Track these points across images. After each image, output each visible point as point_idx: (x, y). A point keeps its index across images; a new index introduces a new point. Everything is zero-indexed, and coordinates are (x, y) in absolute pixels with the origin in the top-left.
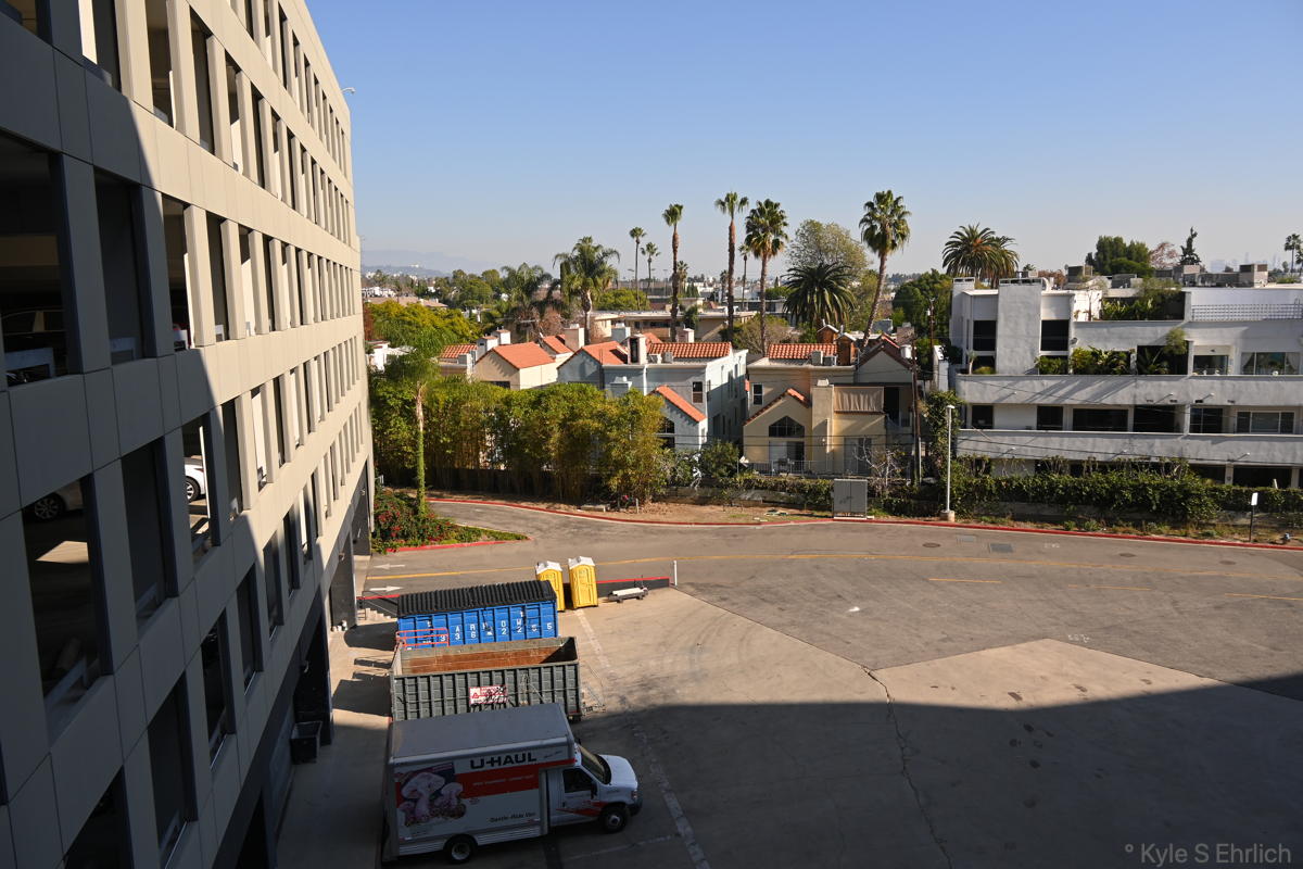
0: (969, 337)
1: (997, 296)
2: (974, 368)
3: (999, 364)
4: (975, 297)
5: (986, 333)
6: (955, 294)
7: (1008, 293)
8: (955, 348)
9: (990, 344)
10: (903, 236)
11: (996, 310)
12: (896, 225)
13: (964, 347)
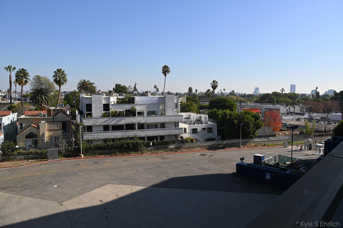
0: (85, 108)
1: (91, 97)
2: (86, 116)
3: (93, 115)
4: (86, 98)
5: (89, 107)
6: (81, 97)
7: (94, 97)
8: (81, 111)
9: (91, 110)
10: (66, 81)
11: (91, 101)
12: (63, 78)
13: (84, 111)
